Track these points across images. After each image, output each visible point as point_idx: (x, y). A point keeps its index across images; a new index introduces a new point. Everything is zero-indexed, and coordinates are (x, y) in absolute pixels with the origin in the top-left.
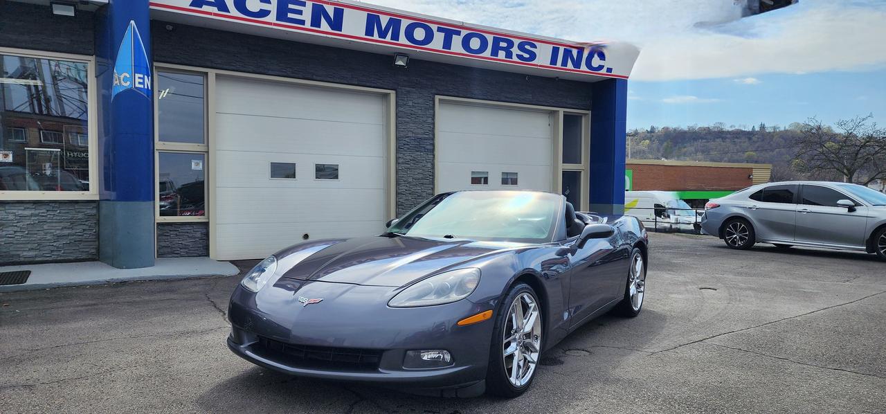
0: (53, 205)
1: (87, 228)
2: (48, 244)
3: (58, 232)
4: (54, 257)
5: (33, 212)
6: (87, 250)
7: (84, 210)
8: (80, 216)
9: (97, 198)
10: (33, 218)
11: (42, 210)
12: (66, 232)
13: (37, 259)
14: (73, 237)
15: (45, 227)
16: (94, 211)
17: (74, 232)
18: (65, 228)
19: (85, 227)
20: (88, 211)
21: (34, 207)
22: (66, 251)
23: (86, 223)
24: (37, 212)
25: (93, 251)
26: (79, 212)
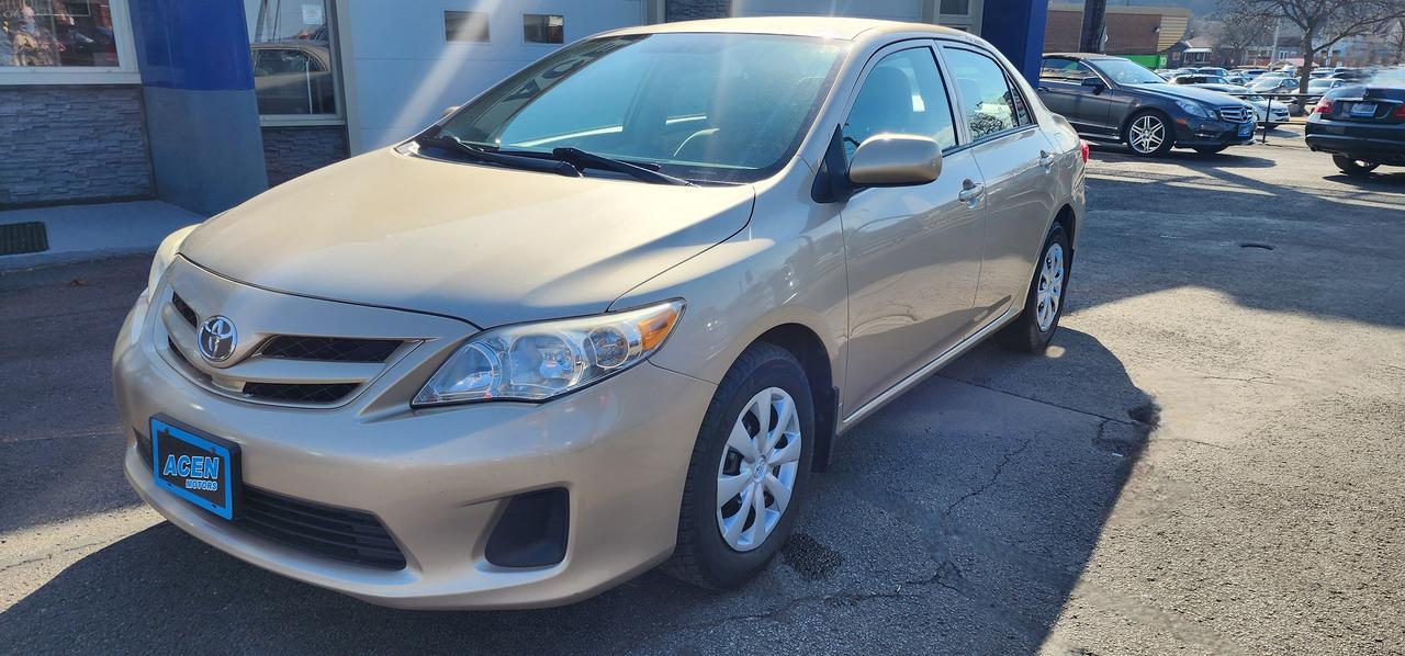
0: (56, 94)
1: (127, 137)
2: (58, 169)
3: (73, 146)
4: (71, 195)
5: (20, 107)
6: (132, 179)
7: (114, 104)
8: (110, 115)
9: (137, 80)
10: (21, 120)
11: (36, 106)
12: (89, 146)
13: (43, 198)
14: (104, 156)
15: (48, 138)
16: (136, 106)
17: (103, 145)
18: (87, 138)
19: (121, 137)
20: (124, 107)
21: (19, 98)
22: (95, 182)
23: (125, 128)
24: (27, 108)
25: (145, 181)
26: (106, 107)
